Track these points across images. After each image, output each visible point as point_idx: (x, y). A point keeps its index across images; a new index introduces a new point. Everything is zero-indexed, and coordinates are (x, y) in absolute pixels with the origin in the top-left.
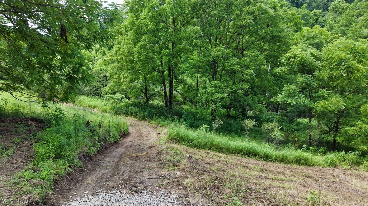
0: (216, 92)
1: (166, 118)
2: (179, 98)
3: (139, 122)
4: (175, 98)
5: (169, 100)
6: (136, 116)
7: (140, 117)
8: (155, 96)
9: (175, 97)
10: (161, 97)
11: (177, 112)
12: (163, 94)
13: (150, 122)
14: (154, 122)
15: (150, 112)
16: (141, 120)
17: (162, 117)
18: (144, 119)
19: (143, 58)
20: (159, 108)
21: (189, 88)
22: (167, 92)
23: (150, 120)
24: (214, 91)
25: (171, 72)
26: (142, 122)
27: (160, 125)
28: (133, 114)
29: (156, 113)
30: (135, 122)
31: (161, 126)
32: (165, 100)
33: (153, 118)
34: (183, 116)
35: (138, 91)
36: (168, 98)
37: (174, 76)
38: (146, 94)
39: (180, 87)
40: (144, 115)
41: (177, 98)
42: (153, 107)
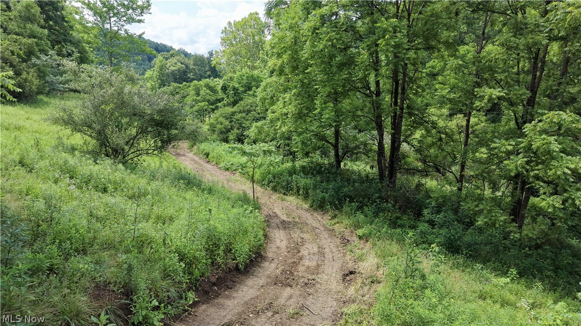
0: (562, 152)
1: (376, 215)
2: (413, 159)
3: (308, 215)
4: (404, 158)
5: (390, 165)
6: (306, 197)
7: (314, 201)
8: (357, 154)
9: (405, 156)
10: (370, 155)
11: (408, 198)
12: (375, 148)
13: (335, 217)
14: (346, 221)
15: (337, 190)
16: (315, 210)
17: (366, 209)
18: (320, 206)
19: (325, 47)
20: (362, 182)
21: (443, 138)
22: (386, 146)
23: (337, 212)
24: (556, 147)
25: (399, 96)
26: (315, 214)
27: (360, 232)
28: (301, 192)
29: (353, 196)
30: (300, 212)
31: (360, 238)
32: (379, 163)
33: (342, 207)
34: (425, 212)
35: (310, 139)
36: (385, 160)
37: (405, 106)
38: (336, 147)
39: (418, 134)
40: (323, 198)
41: (410, 160)
42: (348, 178)
